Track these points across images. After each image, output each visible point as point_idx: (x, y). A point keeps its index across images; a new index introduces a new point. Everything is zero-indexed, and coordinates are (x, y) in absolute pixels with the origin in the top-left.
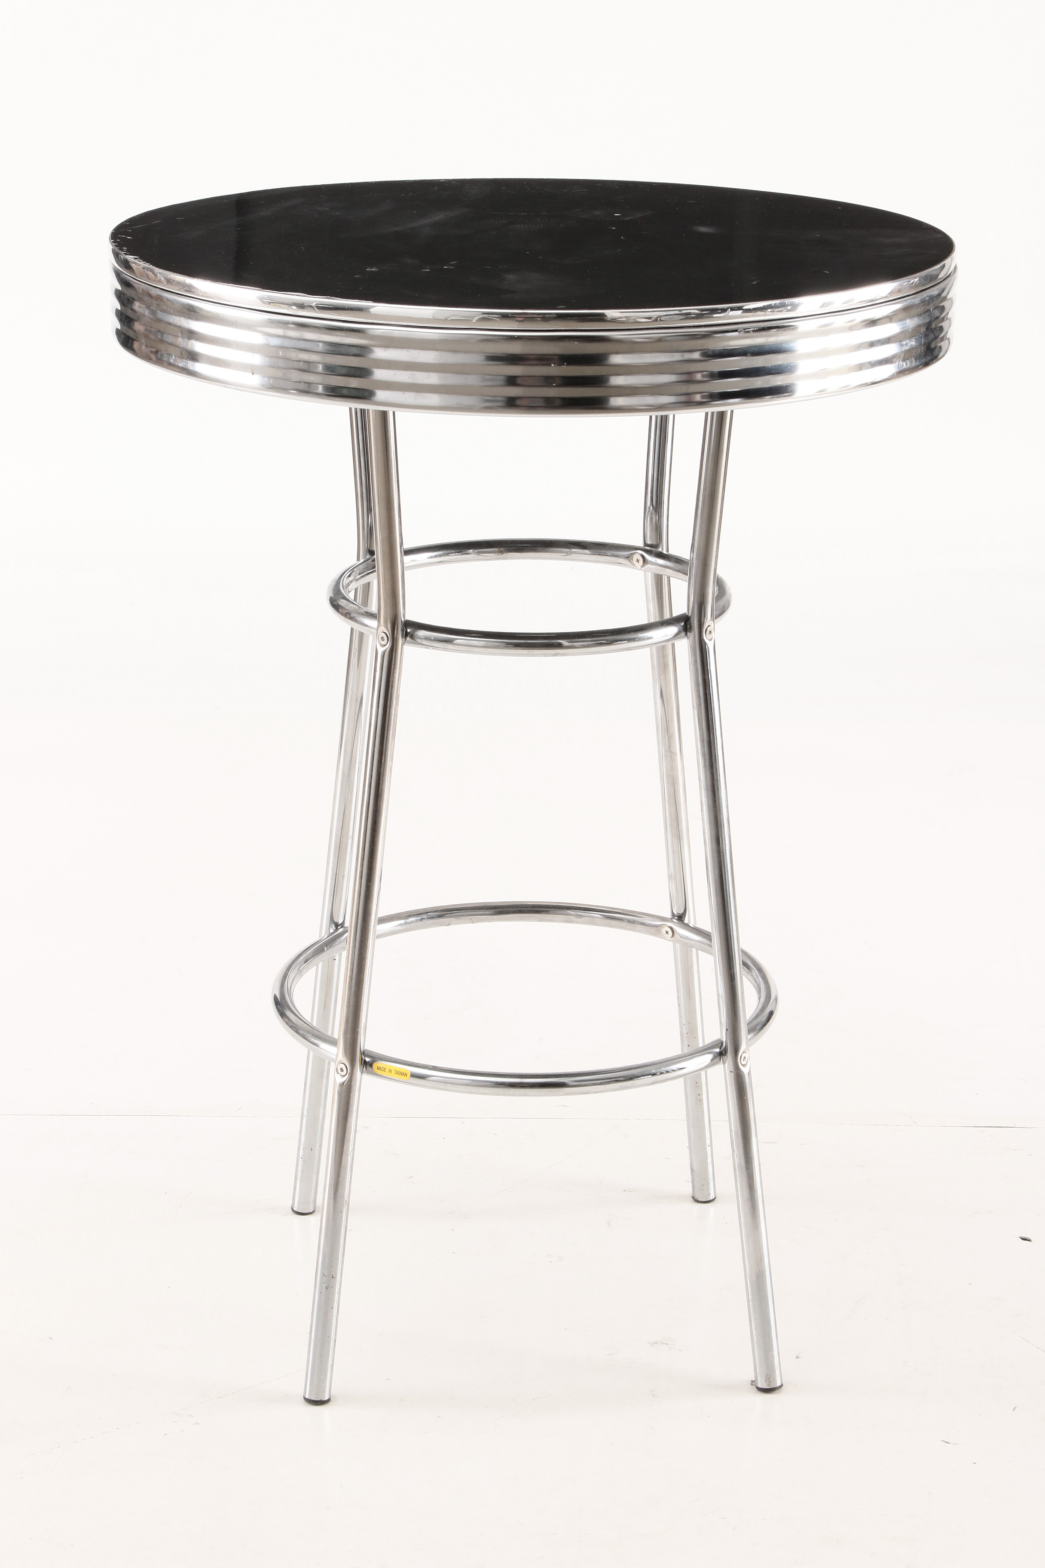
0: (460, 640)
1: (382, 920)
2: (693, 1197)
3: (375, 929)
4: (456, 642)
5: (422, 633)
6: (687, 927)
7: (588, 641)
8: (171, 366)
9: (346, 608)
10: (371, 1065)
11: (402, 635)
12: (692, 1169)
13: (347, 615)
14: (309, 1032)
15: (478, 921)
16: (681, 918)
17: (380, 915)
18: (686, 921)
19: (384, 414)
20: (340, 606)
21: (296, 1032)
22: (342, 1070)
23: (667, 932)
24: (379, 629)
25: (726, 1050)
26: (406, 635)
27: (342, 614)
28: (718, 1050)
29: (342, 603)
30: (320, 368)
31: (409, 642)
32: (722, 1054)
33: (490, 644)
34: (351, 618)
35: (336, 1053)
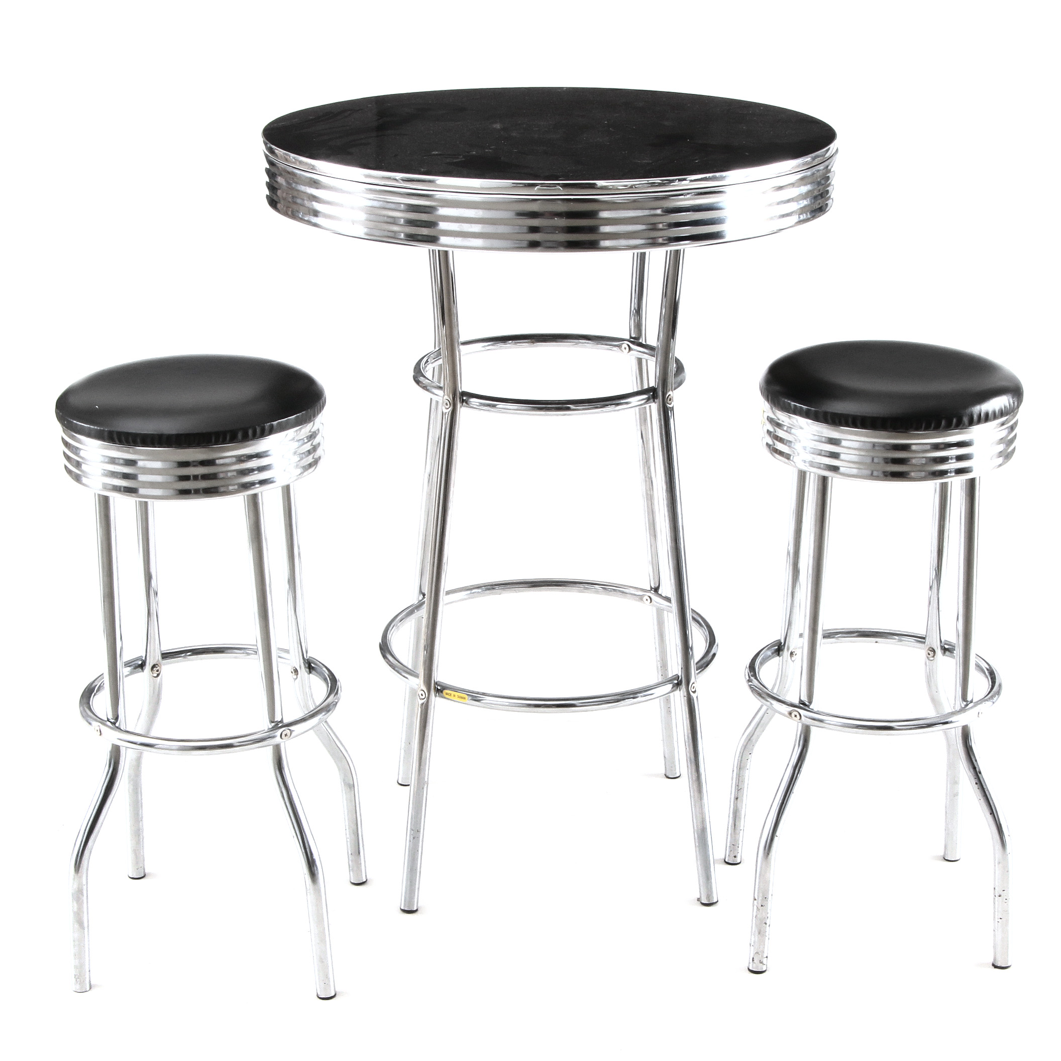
0: (501, 405)
1: (448, 593)
2: (665, 775)
3: (443, 599)
4: (497, 406)
5: (473, 400)
6: (660, 596)
7: (586, 406)
8: (301, 220)
9: (424, 382)
10: (442, 692)
11: (460, 401)
12: (665, 757)
13: (425, 388)
14: (401, 669)
15: (519, 591)
16: (656, 590)
17: (447, 589)
18: (660, 592)
19: (446, 253)
20: (419, 381)
21: (394, 669)
22: (422, 695)
23: (647, 600)
24: (444, 398)
25: (681, 681)
26: (463, 401)
27: (421, 387)
28: (676, 682)
29: (421, 379)
30: (402, 221)
31: (465, 406)
32: (678, 684)
33: (520, 408)
34: (427, 390)
35: (418, 683)
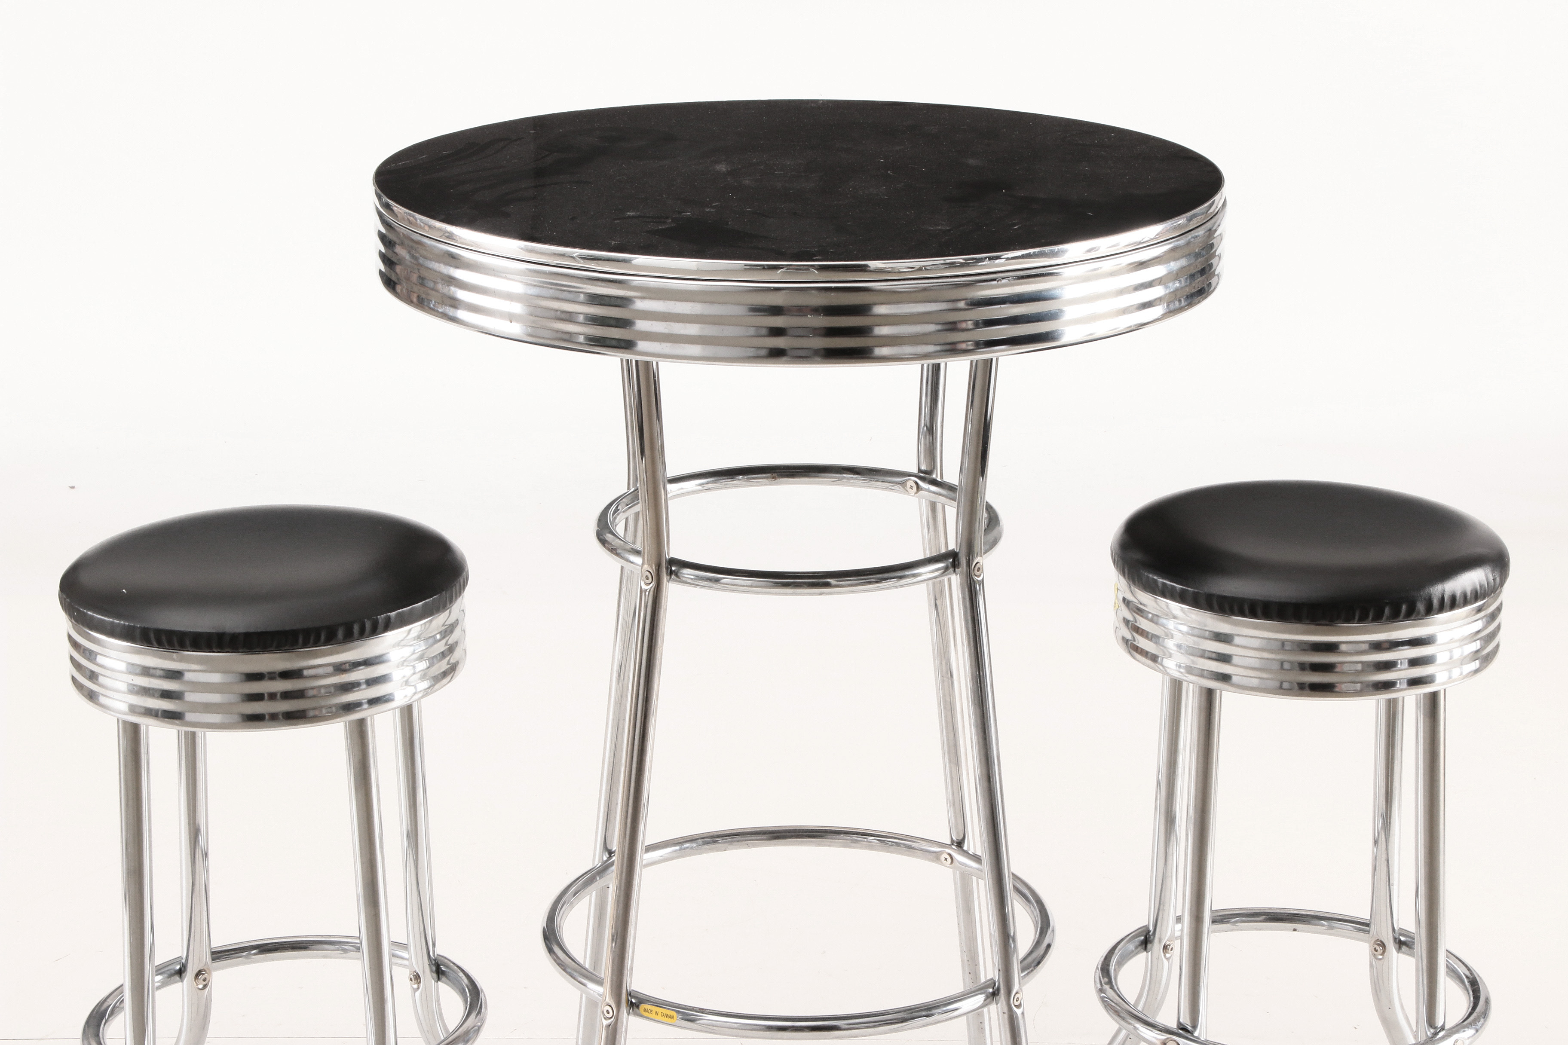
0: (726, 579)
4: (723, 581)
5: (687, 571)
6: (966, 853)
7: (855, 580)
8: (434, 312)
9: (613, 543)
10: (638, 1007)
11: (667, 573)
13: (613, 551)
14: (576, 971)
15: (755, 846)
16: (960, 844)
18: (965, 848)
19: (648, 364)
20: (605, 541)
21: (564, 970)
22: (608, 1012)
23: (946, 860)
24: (643, 568)
25: (998, 989)
26: (671, 573)
27: (608, 549)
28: (991, 990)
29: (609, 537)
30: (582, 318)
31: (674, 580)
32: (995, 994)
33: (756, 583)
34: (617, 554)
35: (601, 992)
